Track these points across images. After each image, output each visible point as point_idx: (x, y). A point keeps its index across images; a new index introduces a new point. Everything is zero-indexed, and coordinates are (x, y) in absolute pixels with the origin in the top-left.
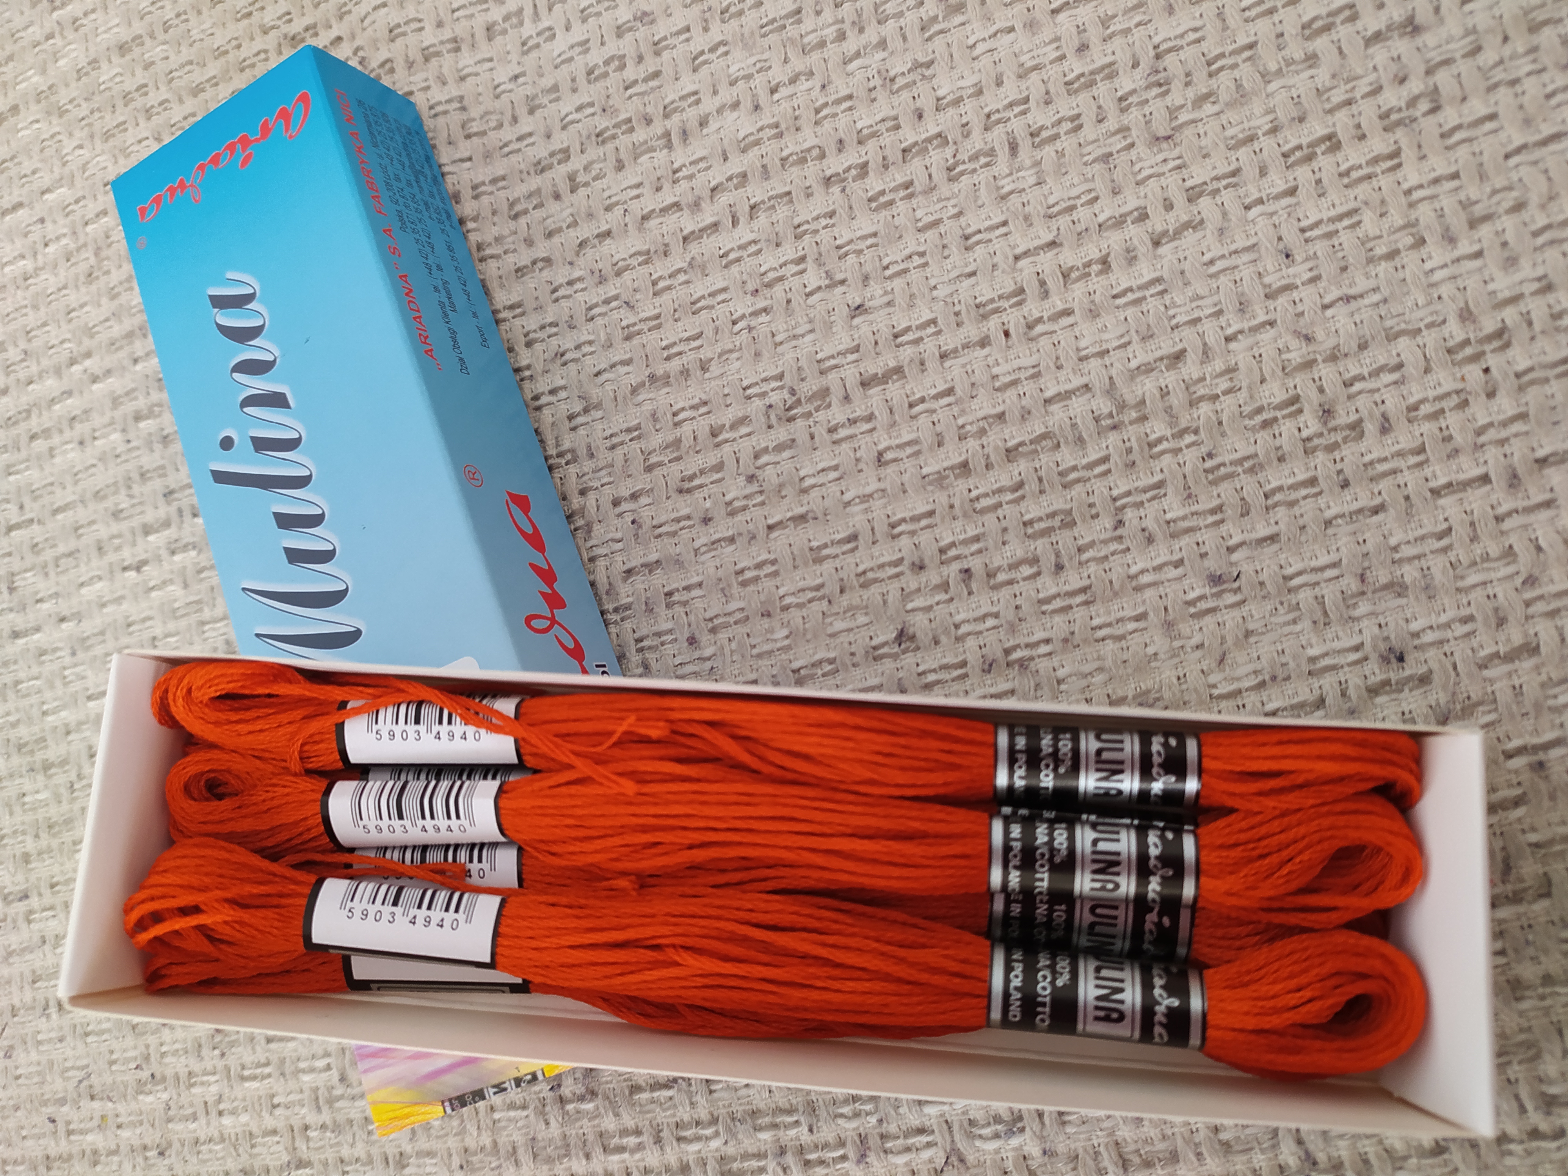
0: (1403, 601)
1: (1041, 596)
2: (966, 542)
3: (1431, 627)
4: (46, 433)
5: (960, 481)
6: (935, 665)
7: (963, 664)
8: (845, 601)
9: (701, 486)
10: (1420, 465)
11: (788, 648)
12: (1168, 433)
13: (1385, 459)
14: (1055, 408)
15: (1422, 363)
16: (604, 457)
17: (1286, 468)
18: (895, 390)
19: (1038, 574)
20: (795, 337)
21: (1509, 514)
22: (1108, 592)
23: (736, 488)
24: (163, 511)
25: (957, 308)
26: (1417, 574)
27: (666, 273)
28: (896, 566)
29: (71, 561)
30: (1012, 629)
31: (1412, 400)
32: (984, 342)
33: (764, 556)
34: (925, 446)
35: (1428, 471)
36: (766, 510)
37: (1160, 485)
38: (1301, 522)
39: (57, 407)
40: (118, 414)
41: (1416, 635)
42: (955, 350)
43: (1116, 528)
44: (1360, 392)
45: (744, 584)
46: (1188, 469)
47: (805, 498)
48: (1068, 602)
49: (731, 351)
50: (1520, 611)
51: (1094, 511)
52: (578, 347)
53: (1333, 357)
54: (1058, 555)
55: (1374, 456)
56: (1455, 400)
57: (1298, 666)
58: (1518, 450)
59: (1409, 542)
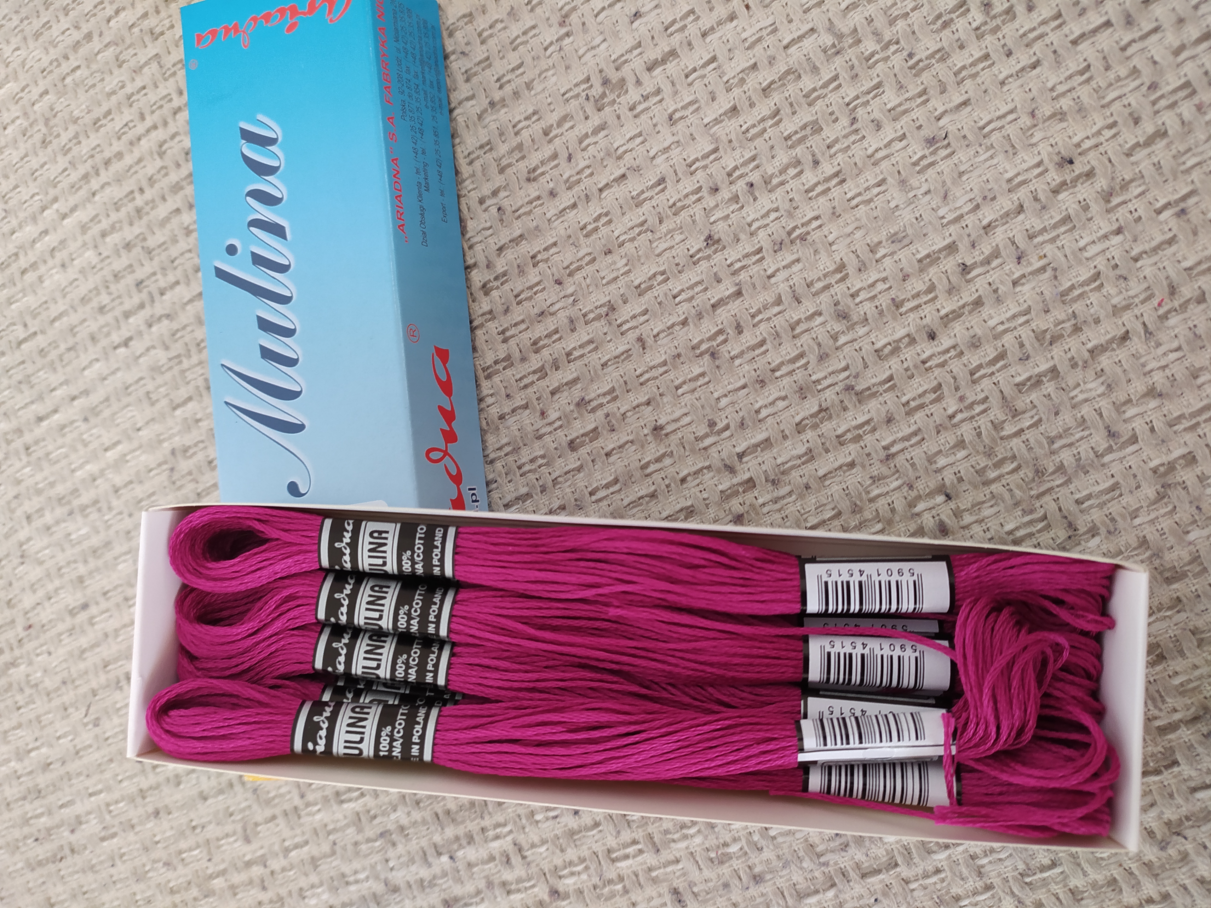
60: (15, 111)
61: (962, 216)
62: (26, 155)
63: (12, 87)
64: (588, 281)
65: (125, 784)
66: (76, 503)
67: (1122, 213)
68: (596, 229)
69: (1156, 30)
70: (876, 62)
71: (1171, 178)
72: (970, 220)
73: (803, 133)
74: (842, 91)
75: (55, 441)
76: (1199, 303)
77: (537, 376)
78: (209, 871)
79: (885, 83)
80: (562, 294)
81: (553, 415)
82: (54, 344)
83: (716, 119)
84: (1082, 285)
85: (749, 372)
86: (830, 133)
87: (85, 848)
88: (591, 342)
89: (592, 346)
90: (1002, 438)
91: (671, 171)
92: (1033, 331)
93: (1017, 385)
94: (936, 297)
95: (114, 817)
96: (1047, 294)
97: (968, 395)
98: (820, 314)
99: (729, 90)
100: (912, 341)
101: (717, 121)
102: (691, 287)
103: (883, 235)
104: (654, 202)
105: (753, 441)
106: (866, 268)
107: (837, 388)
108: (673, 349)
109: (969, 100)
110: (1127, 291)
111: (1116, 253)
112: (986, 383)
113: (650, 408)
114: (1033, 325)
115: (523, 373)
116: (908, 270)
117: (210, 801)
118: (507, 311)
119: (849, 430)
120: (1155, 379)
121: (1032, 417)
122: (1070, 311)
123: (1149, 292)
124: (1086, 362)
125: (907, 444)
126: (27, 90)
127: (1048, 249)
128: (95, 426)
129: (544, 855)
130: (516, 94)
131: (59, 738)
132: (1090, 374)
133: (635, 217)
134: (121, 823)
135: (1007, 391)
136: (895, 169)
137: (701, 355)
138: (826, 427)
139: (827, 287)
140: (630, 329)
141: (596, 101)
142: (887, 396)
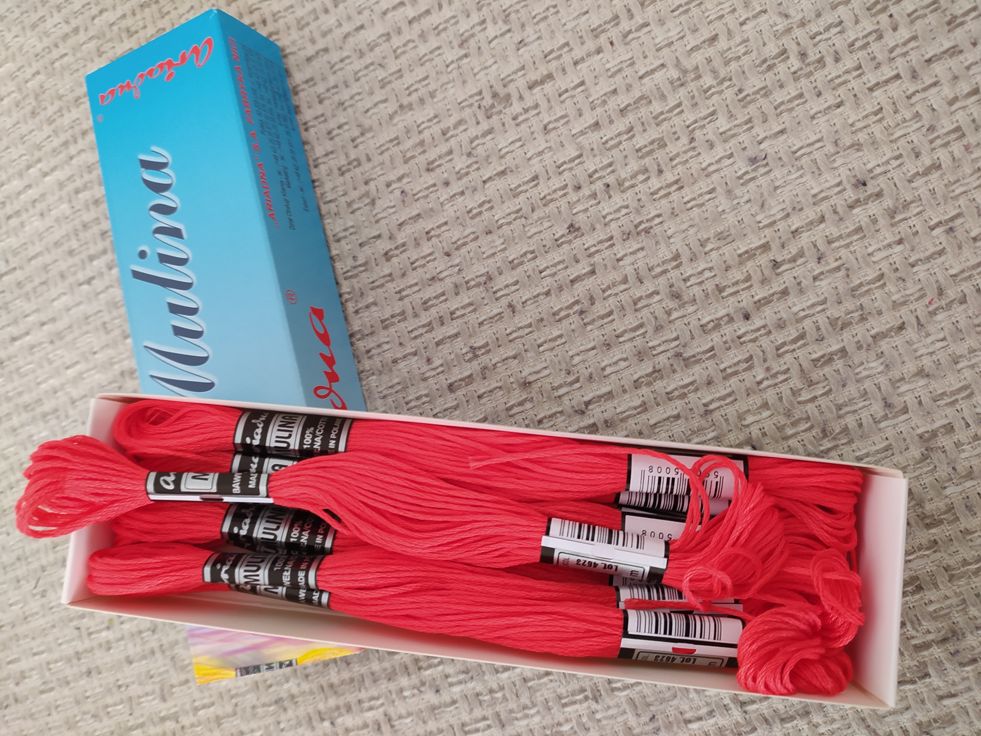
0: (860, 154)
1: (652, 190)
2: (603, 168)
3: (879, 165)
4: (17, 213)
5: (596, 133)
6: (595, 242)
7: (611, 238)
8: (535, 216)
9: (440, 166)
10: (860, 75)
11: (505, 249)
12: (714, 83)
13: (839, 76)
14: (646, 80)
15: (853, 18)
16: (377, 159)
17: (784, 91)
18: (548, 87)
19: (648, 178)
20: (486, 68)
21: (914, 94)
22: (691, 180)
23: (460, 163)
24: (100, 246)
25: (580, 34)
26: (867, 137)
27: (401, 45)
28: (563, 190)
29: (44, 287)
30: (638, 212)
31: (850, 40)
32: (599, 51)
33: (483, 199)
34: (571, 117)
35: (864, 79)
36: (481, 172)
37: (713, 113)
38: (797, 120)
39: (22, 197)
40: (64, 193)
41: (871, 171)
42: (583, 59)
43: (691, 142)
44: (820, 41)
45: (472, 218)
46: (728, 102)
47: (503, 161)
48: (667, 190)
49: (447, 83)
50: (927, 146)
51: (676, 136)
52: (352, 98)
53: (802, 24)
54: (659, 166)
55: (833, 75)
56: (874, 36)
57: (807, 200)
58: (914, 57)
59: (859, 120)
60: (11, 86)
61: (775, 222)
62: (18, 123)
63: (10, 66)
64: (472, 254)
65: (64, 647)
66: (39, 410)
67: (903, 227)
68: (480, 213)
69: (935, 84)
70: (712, 94)
71: (942, 203)
72: (781, 225)
73: (651, 147)
74: (684, 115)
75: (25, 358)
76: (961, 303)
77: (425, 329)
78: (130, 724)
79: (718, 111)
80: (450, 264)
81: (437, 362)
82: (30, 279)
83: (582, 131)
84: (868, 283)
85: (598, 336)
86: (672, 148)
87: (27, 698)
88: (471, 304)
89: (472, 308)
90: (799, 403)
91: (544, 170)
92: (828, 318)
93: (813, 360)
94: (751, 286)
95: (52, 674)
96: (841, 290)
97: (773, 365)
98: (658, 293)
99: (593, 109)
100: (731, 320)
101: (582, 133)
102: (555, 265)
103: (711, 233)
104: (528, 195)
105: (599, 393)
106: (696, 259)
107: (669, 354)
108: (538, 314)
109: (785, 129)
110: (905, 290)
111: (896, 258)
112: (788, 357)
113: (516, 361)
114: (828, 313)
115: (414, 327)
116: (730, 262)
117: (135, 665)
118: (404, 275)
119: (676, 389)
120: (923, 363)
121: (824, 387)
122: (859, 303)
123: (923, 292)
124: (869, 346)
125: (723, 403)
126: (22, 70)
127: (843, 253)
128: (59, 348)
129: (409, 725)
130: (422, 101)
131: (11, 605)
132: (872, 355)
133: (511, 206)
134: (58, 679)
135: (805, 365)
136: (724, 181)
137: (560, 320)
138: (659, 385)
139: (665, 272)
140: (503, 296)
141: (487, 110)
142: (709, 363)
